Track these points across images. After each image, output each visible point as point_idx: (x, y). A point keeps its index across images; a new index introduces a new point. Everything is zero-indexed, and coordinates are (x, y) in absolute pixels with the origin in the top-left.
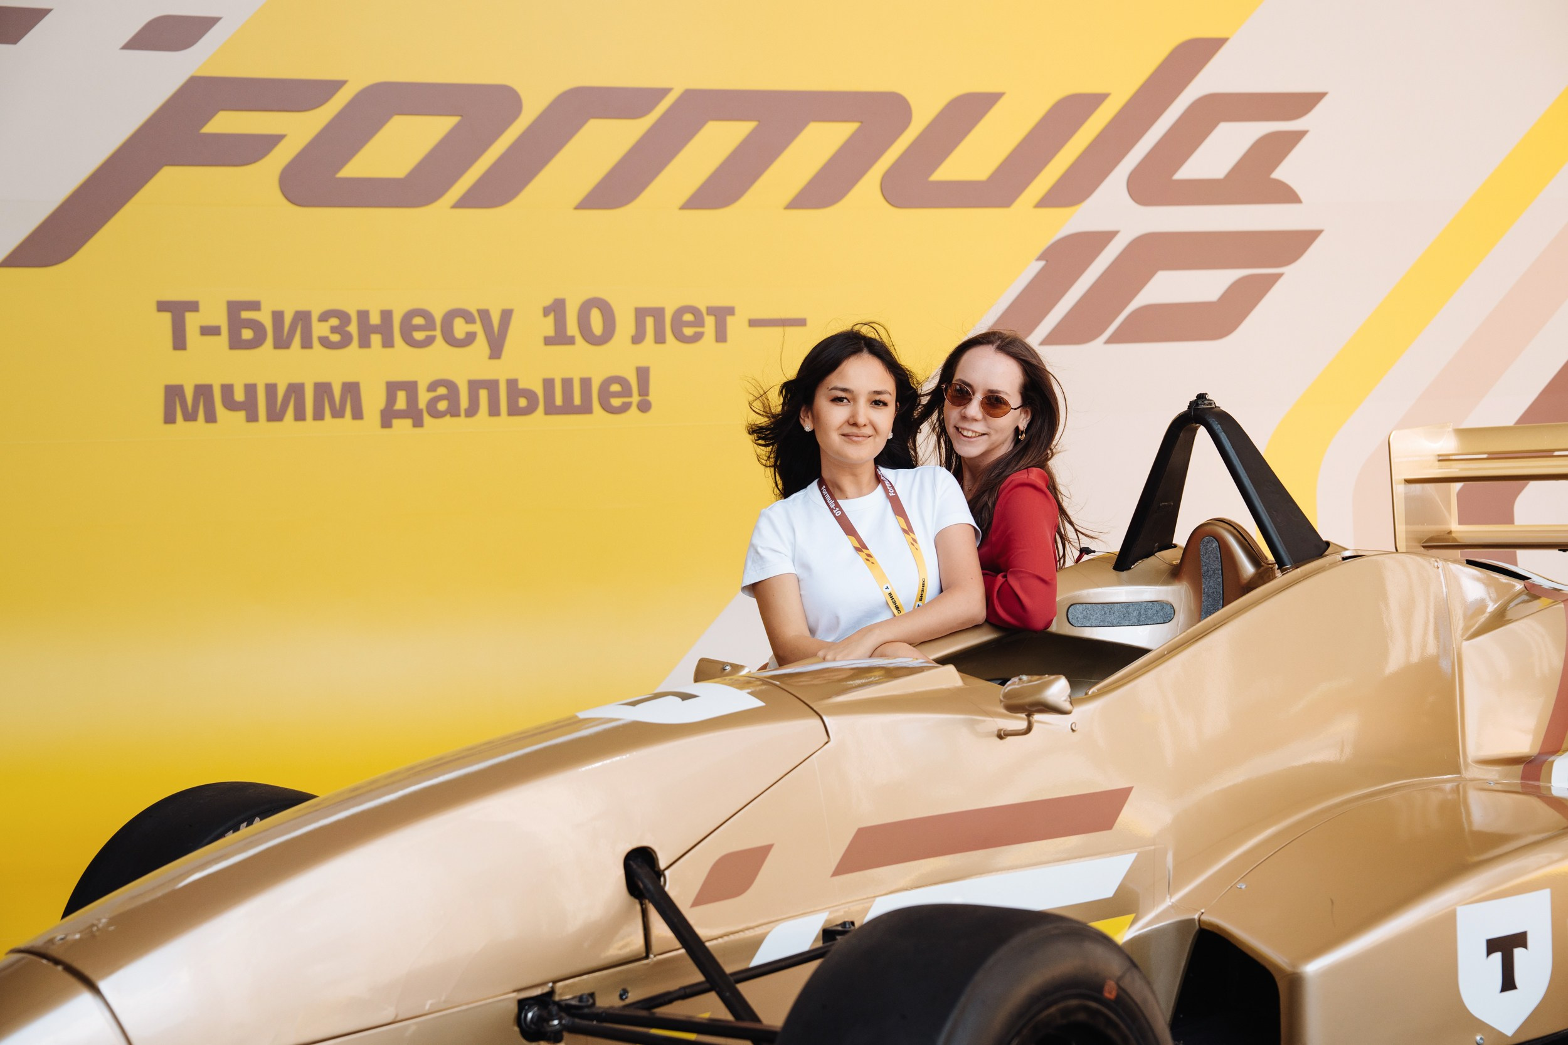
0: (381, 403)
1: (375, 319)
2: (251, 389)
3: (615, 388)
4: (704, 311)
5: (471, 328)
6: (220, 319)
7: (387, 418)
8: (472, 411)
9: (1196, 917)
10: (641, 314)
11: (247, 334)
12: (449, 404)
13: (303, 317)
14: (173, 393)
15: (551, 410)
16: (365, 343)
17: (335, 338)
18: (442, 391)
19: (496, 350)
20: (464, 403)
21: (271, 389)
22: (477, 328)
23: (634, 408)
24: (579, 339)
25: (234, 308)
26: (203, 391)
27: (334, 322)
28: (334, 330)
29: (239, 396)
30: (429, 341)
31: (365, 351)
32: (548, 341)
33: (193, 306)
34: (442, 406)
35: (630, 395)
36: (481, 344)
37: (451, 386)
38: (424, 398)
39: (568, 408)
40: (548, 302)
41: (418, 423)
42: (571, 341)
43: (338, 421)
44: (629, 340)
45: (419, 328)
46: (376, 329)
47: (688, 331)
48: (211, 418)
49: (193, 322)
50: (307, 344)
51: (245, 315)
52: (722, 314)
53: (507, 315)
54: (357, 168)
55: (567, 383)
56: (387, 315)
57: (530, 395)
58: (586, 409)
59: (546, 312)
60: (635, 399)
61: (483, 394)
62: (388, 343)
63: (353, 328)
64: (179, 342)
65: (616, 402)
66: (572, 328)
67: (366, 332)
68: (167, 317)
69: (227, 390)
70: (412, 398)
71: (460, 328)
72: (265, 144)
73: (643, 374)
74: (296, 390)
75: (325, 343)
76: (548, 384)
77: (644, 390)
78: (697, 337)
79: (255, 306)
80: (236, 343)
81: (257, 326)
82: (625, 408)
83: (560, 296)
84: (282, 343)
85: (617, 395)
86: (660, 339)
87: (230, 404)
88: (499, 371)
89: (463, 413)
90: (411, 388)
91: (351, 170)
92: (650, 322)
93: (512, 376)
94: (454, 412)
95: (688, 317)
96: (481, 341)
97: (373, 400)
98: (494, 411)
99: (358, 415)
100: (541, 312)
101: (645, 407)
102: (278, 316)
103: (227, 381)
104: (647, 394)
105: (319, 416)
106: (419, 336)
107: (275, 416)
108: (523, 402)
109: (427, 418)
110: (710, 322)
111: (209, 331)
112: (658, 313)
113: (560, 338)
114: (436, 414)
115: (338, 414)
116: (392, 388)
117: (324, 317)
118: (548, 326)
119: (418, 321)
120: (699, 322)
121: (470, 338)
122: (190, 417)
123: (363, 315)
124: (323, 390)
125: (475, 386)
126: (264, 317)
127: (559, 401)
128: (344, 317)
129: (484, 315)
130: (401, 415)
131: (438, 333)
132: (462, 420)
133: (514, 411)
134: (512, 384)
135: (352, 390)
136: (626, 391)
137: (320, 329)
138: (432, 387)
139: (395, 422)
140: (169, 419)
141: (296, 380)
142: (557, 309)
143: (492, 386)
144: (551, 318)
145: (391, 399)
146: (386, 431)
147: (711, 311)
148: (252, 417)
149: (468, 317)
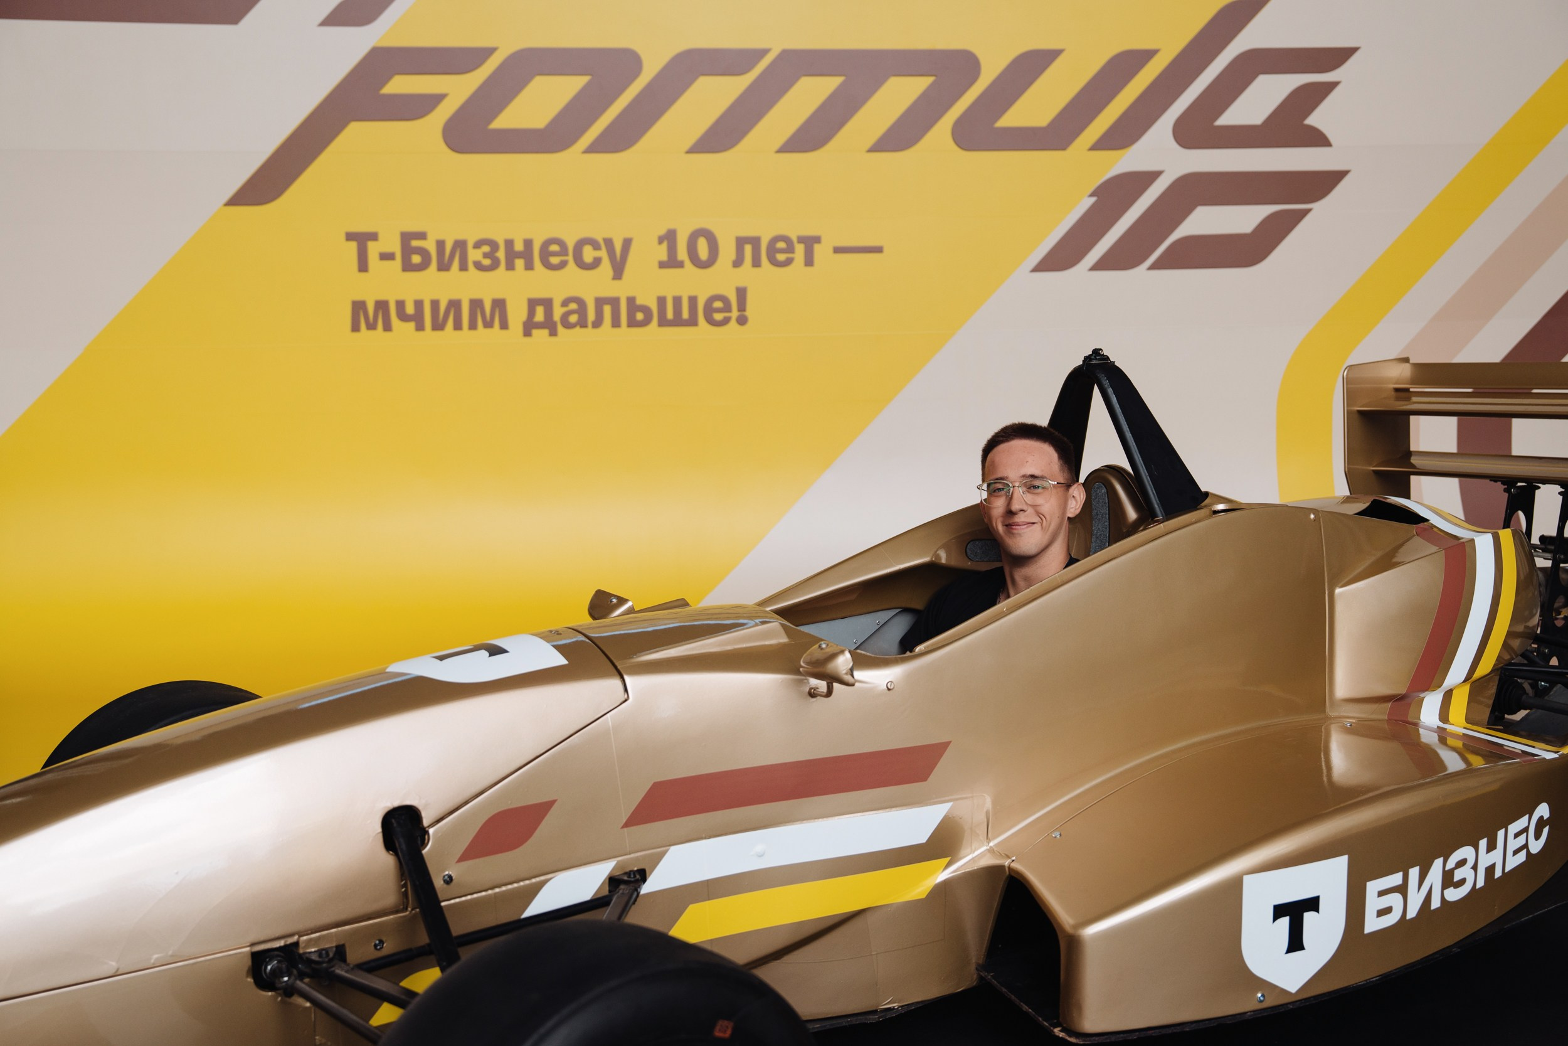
0: (523, 315)
1: (519, 246)
2: (419, 304)
3: (718, 304)
4: (795, 240)
5: (598, 254)
6: (396, 247)
7: (529, 327)
8: (597, 324)
9: (1006, 864)
10: (741, 242)
11: (416, 259)
12: (579, 317)
13: (460, 245)
14: (358, 307)
15: (663, 322)
16: (510, 266)
17: (487, 262)
18: (573, 306)
19: (618, 274)
20: (591, 316)
21: (435, 304)
22: (603, 253)
23: (733, 322)
24: (688, 263)
25: (406, 237)
26: (382, 306)
27: (486, 249)
28: (485, 255)
29: (410, 309)
30: (563, 265)
31: (510, 273)
32: (662, 265)
33: (374, 237)
34: (573, 318)
35: (730, 311)
36: (606, 267)
37: (580, 302)
38: (558, 312)
39: (678, 322)
40: (662, 232)
41: (553, 333)
42: (680, 265)
43: (488, 330)
44: (730, 264)
45: (555, 254)
46: (519, 255)
47: (781, 257)
48: (388, 327)
49: (373, 249)
50: (463, 267)
51: (415, 243)
52: (809, 242)
53: (627, 243)
54: (505, 120)
55: (677, 301)
56: (528, 243)
57: (646, 310)
58: (692, 322)
59: (661, 240)
60: (735, 314)
61: (607, 310)
62: (529, 266)
63: (501, 254)
64: (363, 266)
65: (718, 317)
66: (682, 254)
67: (512, 256)
68: (353, 245)
69: (400, 305)
70: (549, 312)
71: (589, 254)
72: (431, 102)
73: (742, 293)
74: (455, 305)
75: (479, 266)
76: (662, 301)
77: (742, 307)
78: (788, 262)
79: (422, 236)
80: (408, 267)
81: (424, 253)
82: (726, 321)
83: (672, 227)
84: (444, 267)
85: (719, 310)
86: (756, 263)
87: (403, 317)
88: (620, 290)
89: (590, 324)
90: (547, 303)
91: (501, 122)
92: (748, 249)
93: (631, 294)
94: (582, 323)
95: (781, 245)
96: (606, 265)
97: (517, 314)
98: (616, 323)
99: (504, 325)
100: (656, 241)
101: (742, 321)
102: (440, 244)
103: (400, 298)
104: (744, 310)
105: (473, 326)
106: (555, 260)
107: (438, 326)
108: (640, 316)
109: (560, 328)
110: (800, 249)
111: (386, 257)
112: (755, 242)
113: (672, 262)
114: (568, 325)
115: (488, 325)
116: (532, 304)
117: (478, 245)
118: (662, 253)
119: (554, 248)
120: (790, 249)
121: (597, 262)
122: (371, 326)
123: (509, 243)
124: (476, 304)
125: (600, 302)
126: (430, 245)
127: (670, 315)
128: (494, 245)
129: (609, 243)
130: (540, 326)
131: (570, 258)
132: (589, 330)
133: (632, 323)
134: (631, 301)
135: (500, 305)
136: (727, 308)
137: (474, 255)
138: (565, 303)
139: (535, 332)
140: (355, 328)
141: (455, 297)
142: (669, 238)
143: (614, 302)
144: (665, 245)
145: (531, 313)
146: (527, 339)
147: (801, 240)
148: (420, 327)
149: (596, 245)
